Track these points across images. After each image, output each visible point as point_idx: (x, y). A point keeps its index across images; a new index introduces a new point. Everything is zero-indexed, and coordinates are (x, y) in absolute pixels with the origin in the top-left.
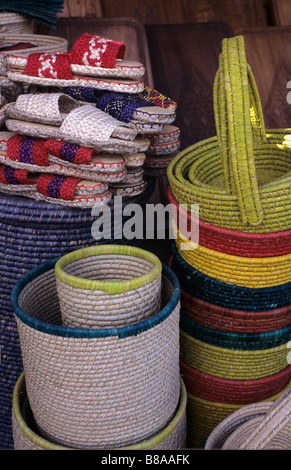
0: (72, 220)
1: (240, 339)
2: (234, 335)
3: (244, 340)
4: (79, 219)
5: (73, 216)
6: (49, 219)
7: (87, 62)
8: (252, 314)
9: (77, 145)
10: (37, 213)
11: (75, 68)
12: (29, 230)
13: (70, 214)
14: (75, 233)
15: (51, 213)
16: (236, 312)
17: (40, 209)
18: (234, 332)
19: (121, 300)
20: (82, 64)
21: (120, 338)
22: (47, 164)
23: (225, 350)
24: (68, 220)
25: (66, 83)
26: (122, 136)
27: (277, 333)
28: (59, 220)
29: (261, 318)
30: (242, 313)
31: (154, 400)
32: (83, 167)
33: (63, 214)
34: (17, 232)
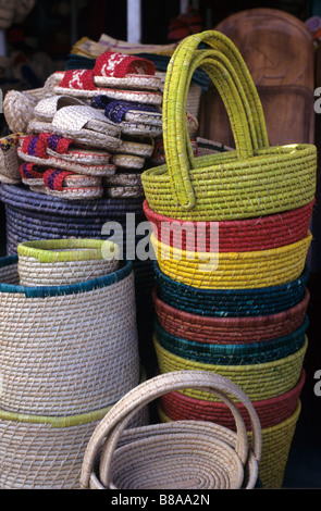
0: (66, 212)
1: (190, 348)
2: (185, 342)
3: (194, 348)
4: (72, 212)
5: (66, 209)
6: (46, 209)
7: (104, 74)
8: (198, 317)
9: (61, 136)
10: (37, 202)
11: (98, 79)
12: (36, 221)
13: (64, 206)
14: (74, 228)
15: (48, 204)
16: (183, 314)
17: (41, 199)
18: (185, 338)
19: (49, 270)
20: (101, 75)
21: (27, 297)
22: (47, 156)
23: (179, 359)
24: (62, 212)
25: (91, 93)
26: (96, 128)
27: (229, 347)
28: (54, 210)
29: (207, 324)
30: (188, 315)
31: (69, 378)
32: (65, 156)
33: (58, 205)
34: (28, 222)
